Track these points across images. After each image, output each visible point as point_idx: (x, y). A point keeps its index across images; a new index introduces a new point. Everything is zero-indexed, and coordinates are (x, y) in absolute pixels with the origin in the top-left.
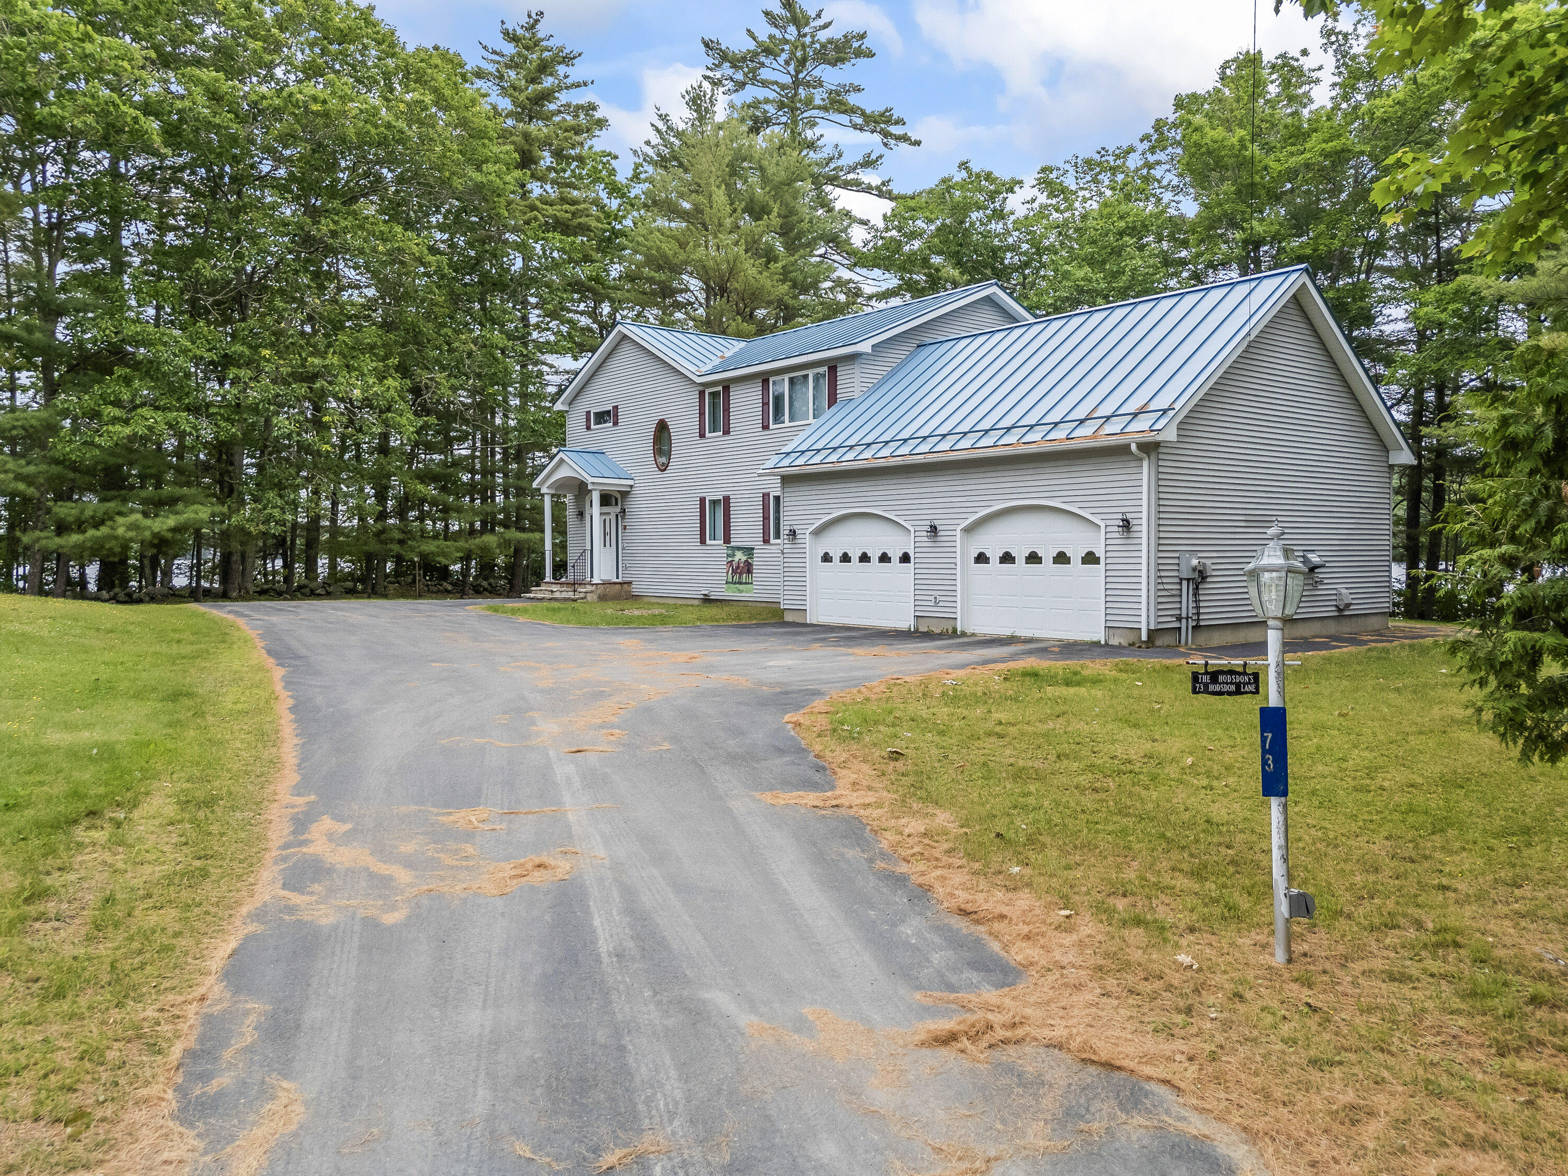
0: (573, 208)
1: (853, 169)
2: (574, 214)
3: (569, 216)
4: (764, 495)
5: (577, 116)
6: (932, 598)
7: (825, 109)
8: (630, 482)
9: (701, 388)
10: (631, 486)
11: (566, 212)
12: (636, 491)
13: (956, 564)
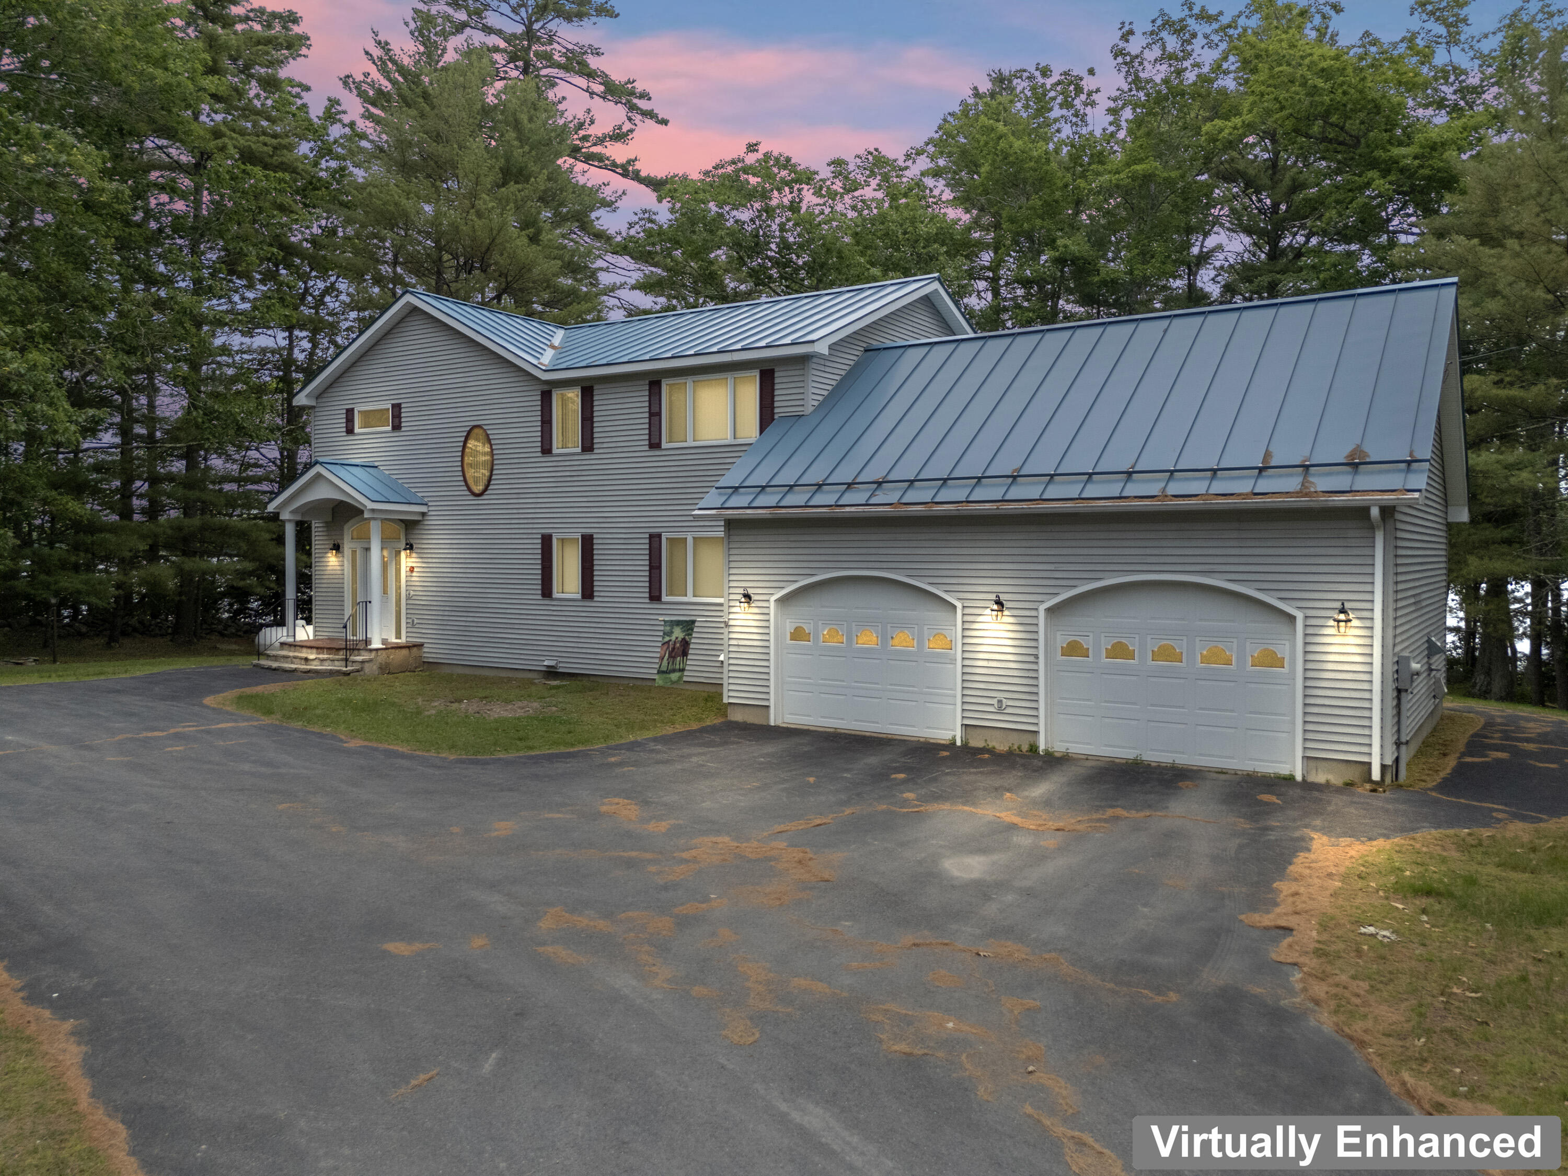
0: (274, 141)
1: (601, 141)
2: (275, 148)
3: (269, 150)
4: (652, 536)
5: (269, 26)
6: (995, 702)
7: (565, 68)
8: (423, 509)
9: (546, 388)
10: (423, 514)
11: (265, 144)
12: (432, 521)
13: (1036, 656)
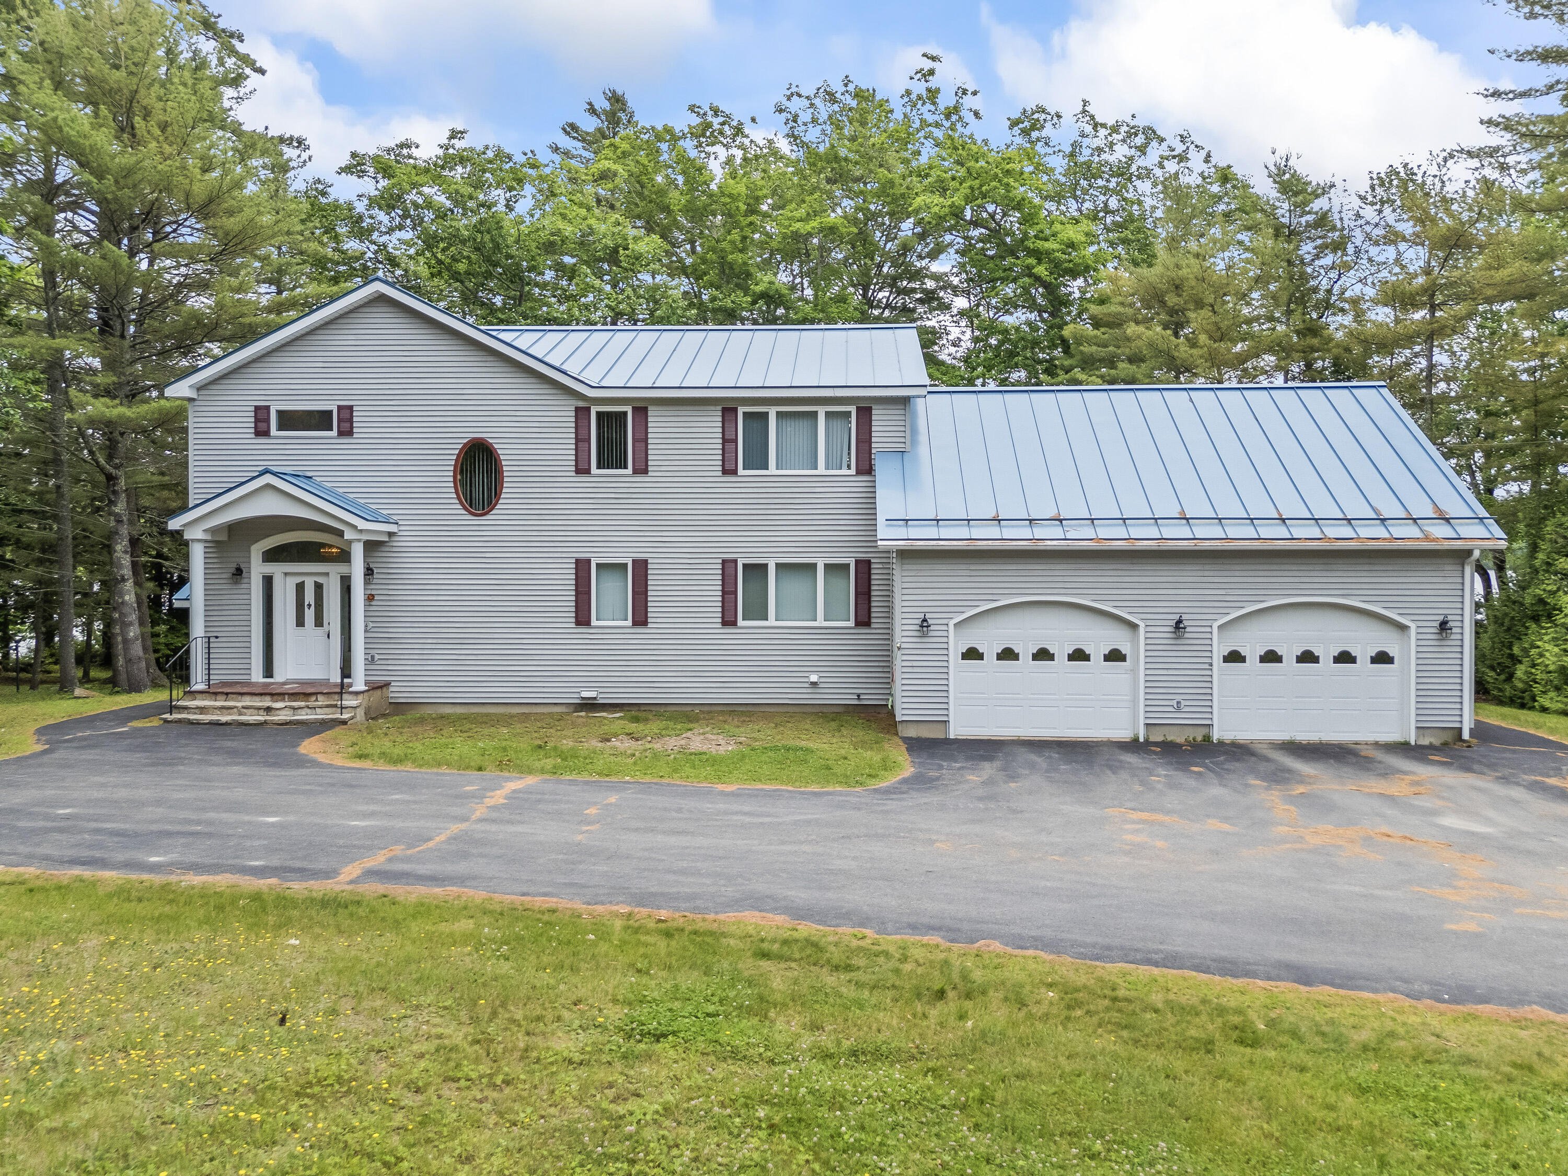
6: (1175, 703)
9: (581, 404)
12: (403, 542)
13: (1211, 665)
